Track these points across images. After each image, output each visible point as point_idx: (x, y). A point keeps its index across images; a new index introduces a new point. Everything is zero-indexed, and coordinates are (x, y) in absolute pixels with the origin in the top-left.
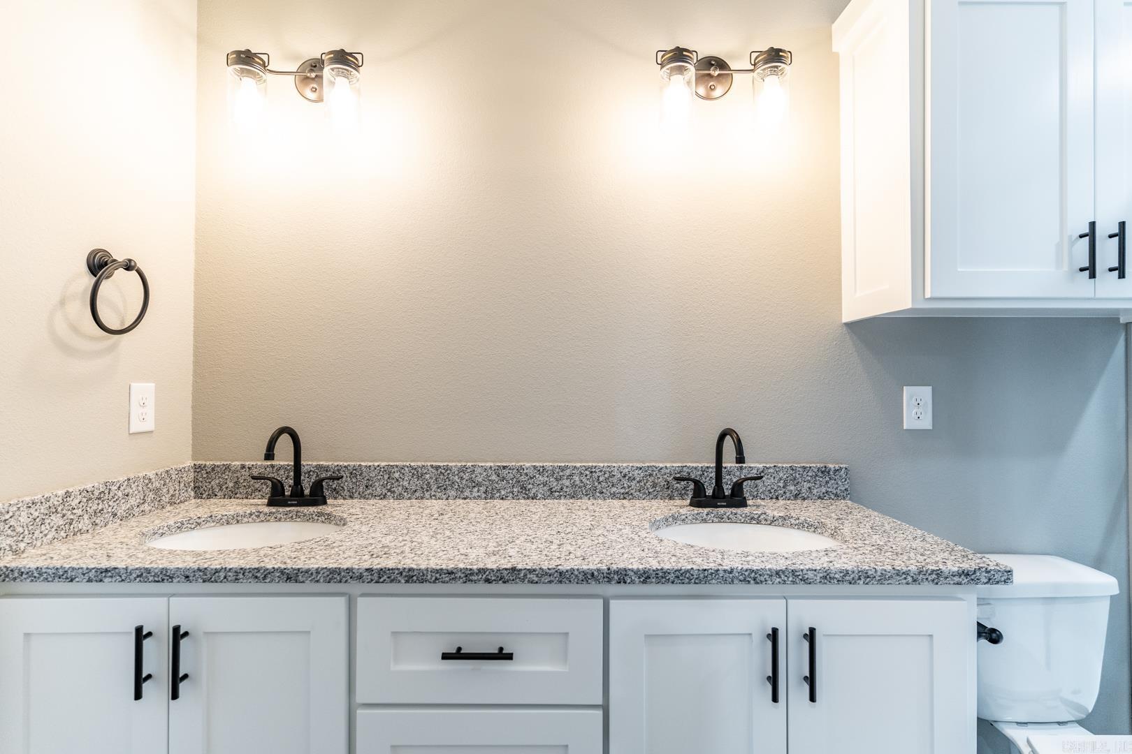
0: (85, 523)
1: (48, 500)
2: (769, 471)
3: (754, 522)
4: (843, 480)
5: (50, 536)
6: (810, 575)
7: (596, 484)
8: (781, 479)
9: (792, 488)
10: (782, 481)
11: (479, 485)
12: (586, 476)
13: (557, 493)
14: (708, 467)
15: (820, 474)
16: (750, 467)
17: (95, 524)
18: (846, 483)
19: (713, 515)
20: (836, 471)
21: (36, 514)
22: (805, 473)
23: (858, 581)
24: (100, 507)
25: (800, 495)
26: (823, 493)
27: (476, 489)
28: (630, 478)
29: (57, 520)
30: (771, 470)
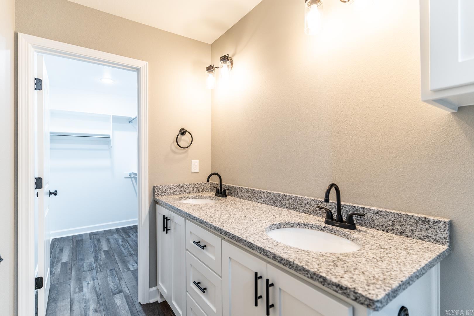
0: (178, 192)
1: (169, 186)
2: (382, 213)
3: (346, 238)
4: (442, 231)
5: (169, 194)
6: (269, 254)
7: (297, 204)
8: (390, 220)
9: (399, 227)
10: (391, 221)
11: (262, 198)
12: (293, 200)
13: (284, 206)
14: (345, 205)
15: (420, 222)
16: (369, 209)
17: (180, 193)
18: (445, 233)
19: (327, 229)
20: (435, 222)
21: (166, 188)
22: (408, 219)
23: (287, 266)
24: (181, 189)
25: (404, 234)
26: (424, 236)
27: (261, 200)
28: (309, 204)
29: (171, 191)
30: (383, 213)
